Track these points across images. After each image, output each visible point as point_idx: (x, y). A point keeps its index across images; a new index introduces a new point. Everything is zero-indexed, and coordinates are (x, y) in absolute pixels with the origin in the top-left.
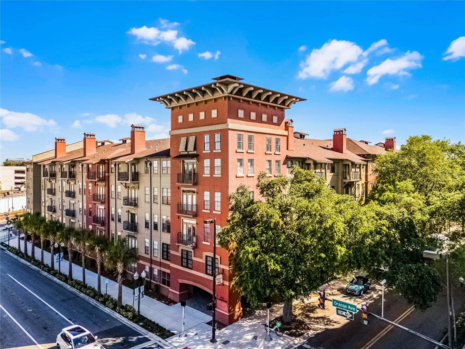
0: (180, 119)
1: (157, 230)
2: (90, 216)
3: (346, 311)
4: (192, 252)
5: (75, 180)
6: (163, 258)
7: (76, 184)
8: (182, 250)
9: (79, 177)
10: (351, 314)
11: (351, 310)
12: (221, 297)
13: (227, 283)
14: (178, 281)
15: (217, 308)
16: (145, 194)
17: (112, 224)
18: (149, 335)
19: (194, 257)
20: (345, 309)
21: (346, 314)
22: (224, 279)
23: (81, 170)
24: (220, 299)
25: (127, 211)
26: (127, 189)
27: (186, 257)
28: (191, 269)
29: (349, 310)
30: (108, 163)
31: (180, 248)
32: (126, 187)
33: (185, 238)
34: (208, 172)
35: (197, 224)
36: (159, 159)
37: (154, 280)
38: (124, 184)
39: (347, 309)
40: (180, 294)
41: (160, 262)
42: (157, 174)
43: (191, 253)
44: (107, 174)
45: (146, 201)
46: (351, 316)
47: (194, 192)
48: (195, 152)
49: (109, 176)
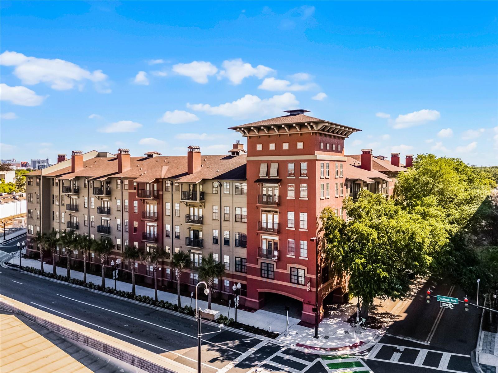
0: (259, 147)
1: (229, 245)
2: (134, 233)
3: (449, 304)
4: (273, 264)
5: (111, 197)
6: (236, 271)
7: (112, 200)
8: (261, 263)
9: (117, 194)
10: (453, 305)
11: (453, 302)
12: (308, 302)
13: (314, 289)
14: (257, 290)
15: (304, 311)
16: (213, 213)
17: (167, 241)
18: (257, 337)
19: (277, 268)
20: (448, 301)
21: (449, 305)
22: (312, 286)
23: (119, 186)
24: (307, 303)
25: (188, 228)
26: (188, 207)
27: (266, 268)
28: (273, 279)
29: (452, 302)
30: (162, 182)
31: (260, 261)
32: (187, 205)
33: (264, 252)
34: (293, 195)
35: (280, 239)
36: (232, 181)
37: (225, 291)
38: (186, 203)
39: (450, 302)
40: (259, 302)
41: (233, 274)
42: (229, 194)
43: (272, 266)
44: (161, 193)
45: (214, 218)
46: (453, 306)
47: (276, 212)
48: (278, 177)
49: (163, 195)
